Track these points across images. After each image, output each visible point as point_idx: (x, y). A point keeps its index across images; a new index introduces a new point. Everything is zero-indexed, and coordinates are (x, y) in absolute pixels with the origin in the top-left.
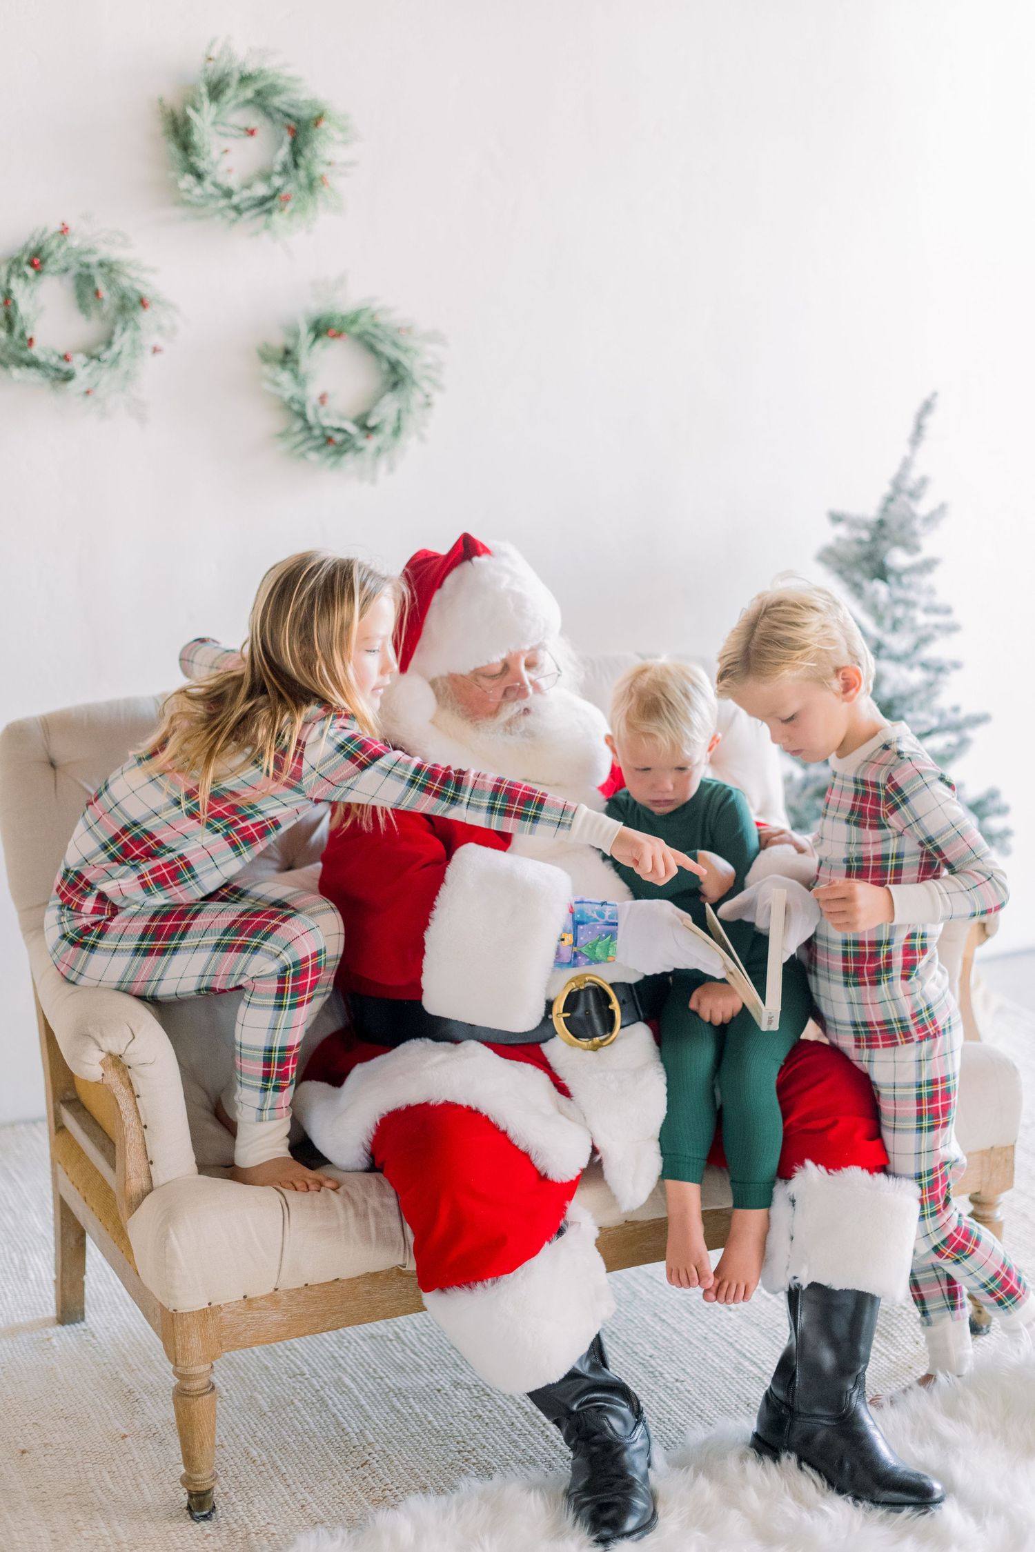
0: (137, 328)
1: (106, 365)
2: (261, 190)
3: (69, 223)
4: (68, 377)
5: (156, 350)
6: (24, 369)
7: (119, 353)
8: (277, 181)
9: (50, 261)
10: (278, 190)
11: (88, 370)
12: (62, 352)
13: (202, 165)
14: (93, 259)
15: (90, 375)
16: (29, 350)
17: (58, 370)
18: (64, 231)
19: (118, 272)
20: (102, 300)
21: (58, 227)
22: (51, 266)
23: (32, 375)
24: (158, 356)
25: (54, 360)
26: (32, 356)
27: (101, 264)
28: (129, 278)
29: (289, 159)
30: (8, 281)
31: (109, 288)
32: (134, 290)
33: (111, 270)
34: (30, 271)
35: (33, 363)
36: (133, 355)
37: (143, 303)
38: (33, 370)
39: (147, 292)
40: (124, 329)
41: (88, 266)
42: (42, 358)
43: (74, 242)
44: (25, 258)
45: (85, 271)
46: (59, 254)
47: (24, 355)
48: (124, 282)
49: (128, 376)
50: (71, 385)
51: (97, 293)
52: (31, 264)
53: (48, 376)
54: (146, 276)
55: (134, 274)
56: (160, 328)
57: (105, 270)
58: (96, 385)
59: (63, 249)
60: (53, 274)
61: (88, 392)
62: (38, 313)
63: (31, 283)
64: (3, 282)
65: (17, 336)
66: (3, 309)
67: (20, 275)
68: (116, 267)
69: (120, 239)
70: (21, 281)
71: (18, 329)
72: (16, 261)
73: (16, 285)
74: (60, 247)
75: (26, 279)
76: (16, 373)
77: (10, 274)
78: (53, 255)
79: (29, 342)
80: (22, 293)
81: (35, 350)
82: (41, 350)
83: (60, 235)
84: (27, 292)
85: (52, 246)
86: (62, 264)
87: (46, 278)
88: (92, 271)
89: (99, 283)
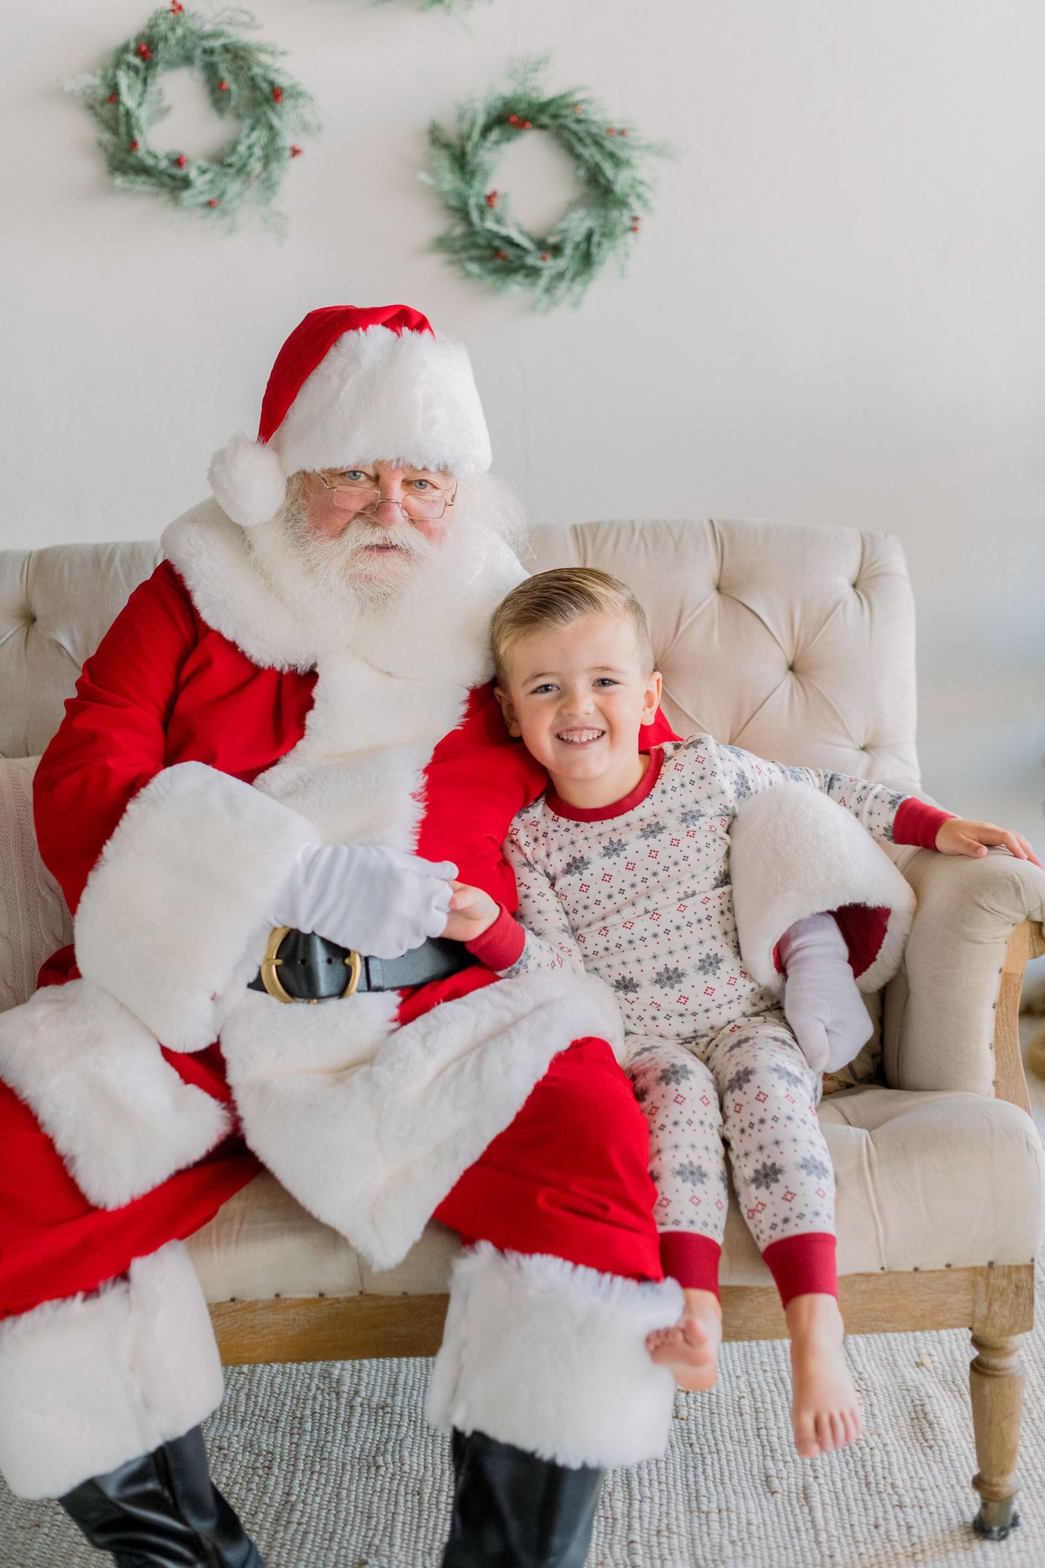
0: (271, 127)
1: (232, 171)
4: (186, 183)
5: (295, 152)
6: (132, 177)
7: (250, 156)
9: (161, 45)
11: (208, 177)
12: (175, 157)
14: (217, 43)
15: (212, 182)
16: (135, 154)
17: (172, 177)
18: (178, 8)
19: (244, 58)
20: (229, 91)
21: (168, 6)
22: (163, 53)
23: (141, 184)
24: (298, 159)
25: (164, 164)
26: (141, 161)
27: (226, 48)
28: (259, 64)
30: (115, 76)
31: (236, 79)
32: (265, 79)
33: (236, 57)
34: (136, 61)
35: (143, 170)
36: (267, 160)
37: (276, 94)
38: (142, 178)
39: (282, 81)
40: (253, 129)
41: (210, 52)
42: (150, 162)
43: (195, 25)
44: (133, 46)
45: (208, 59)
46: (172, 41)
47: (132, 160)
48: (257, 71)
49: (269, 186)
50: (186, 194)
51: (221, 83)
52: (139, 53)
53: (162, 185)
54: (278, 63)
55: (264, 58)
56: (305, 127)
57: (229, 57)
58: (222, 194)
59: (179, 31)
60: (171, 65)
61: (210, 204)
62: (163, 112)
63: (142, 75)
64: (110, 74)
65: (124, 137)
66: (108, 106)
67: (130, 66)
68: (242, 53)
69: (245, 18)
70: (132, 74)
71: (123, 129)
72: (125, 49)
73: (124, 79)
74: (173, 29)
75: (136, 70)
76: (119, 181)
77: (117, 64)
78: (166, 39)
79: (133, 144)
80: (129, 87)
81: (141, 152)
82: (149, 153)
83: (171, 15)
84: (139, 86)
85: (163, 27)
86: (176, 50)
87: (160, 68)
88: (215, 58)
89: (224, 72)
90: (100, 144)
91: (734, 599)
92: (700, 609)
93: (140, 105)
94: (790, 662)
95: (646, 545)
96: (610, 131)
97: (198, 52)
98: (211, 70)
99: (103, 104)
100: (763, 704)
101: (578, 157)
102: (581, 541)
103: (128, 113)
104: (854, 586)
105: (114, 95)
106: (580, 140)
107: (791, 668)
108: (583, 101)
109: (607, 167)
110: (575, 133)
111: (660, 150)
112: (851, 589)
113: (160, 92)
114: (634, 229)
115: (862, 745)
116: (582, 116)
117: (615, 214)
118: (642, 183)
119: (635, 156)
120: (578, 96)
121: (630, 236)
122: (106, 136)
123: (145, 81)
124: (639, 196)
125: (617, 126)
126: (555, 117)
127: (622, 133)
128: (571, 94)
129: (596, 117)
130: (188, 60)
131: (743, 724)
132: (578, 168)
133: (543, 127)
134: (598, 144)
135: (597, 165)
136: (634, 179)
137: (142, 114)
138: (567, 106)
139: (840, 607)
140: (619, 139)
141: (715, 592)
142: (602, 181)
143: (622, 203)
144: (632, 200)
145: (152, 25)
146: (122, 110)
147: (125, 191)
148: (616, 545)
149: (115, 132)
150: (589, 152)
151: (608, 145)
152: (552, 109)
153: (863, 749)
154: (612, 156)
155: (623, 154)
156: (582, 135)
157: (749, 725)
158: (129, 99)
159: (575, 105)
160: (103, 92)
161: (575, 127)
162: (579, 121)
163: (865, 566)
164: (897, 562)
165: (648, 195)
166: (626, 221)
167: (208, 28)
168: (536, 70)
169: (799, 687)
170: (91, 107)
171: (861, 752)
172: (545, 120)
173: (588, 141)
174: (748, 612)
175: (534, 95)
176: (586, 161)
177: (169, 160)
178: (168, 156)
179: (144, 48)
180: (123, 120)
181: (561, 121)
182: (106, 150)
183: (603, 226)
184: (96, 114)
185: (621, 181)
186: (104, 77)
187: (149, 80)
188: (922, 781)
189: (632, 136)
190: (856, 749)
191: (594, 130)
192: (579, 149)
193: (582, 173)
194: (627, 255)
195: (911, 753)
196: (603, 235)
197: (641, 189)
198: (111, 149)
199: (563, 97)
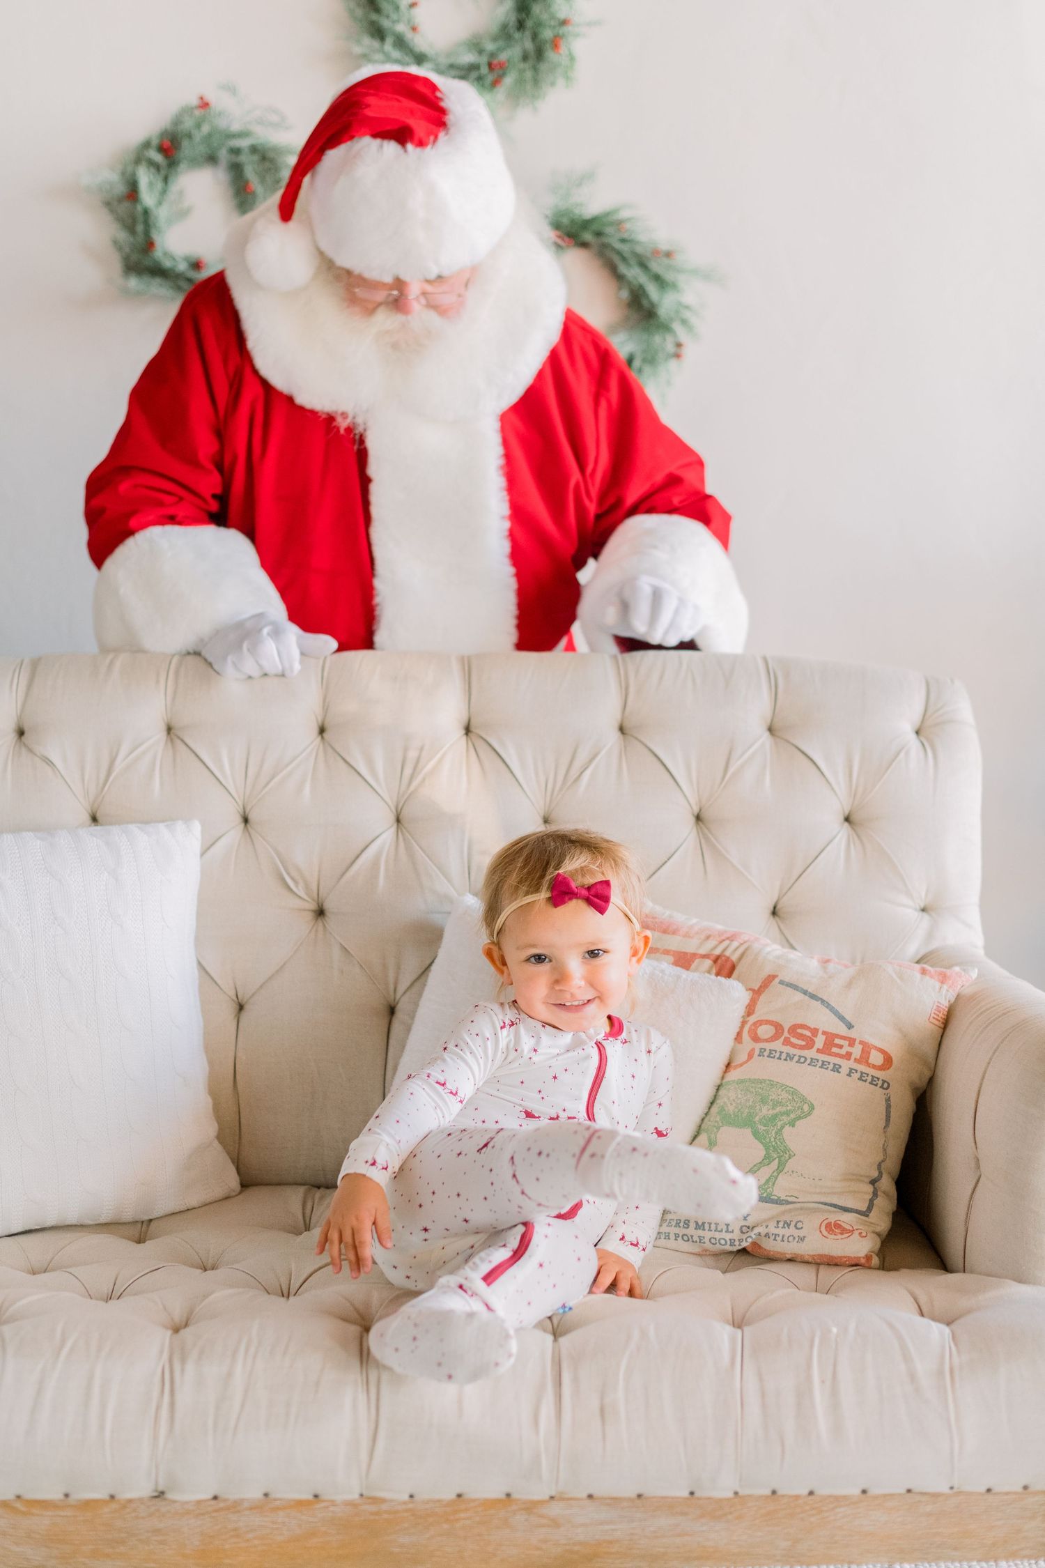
2: (468, 58)
3: (211, 97)
6: (146, 278)
8: (490, 47)
9: (185, 143)
10: (492, 55)
12: (193, 259)
13: (385, 23)
14: (244, 143)
16: (151, 254)
17: (189, 280)
18: (204, 105)
19: (272, 161)
20: (253, 194)
21: (195, 101)
22: (186, 149)
23: (157, 286)
25: (182, 267)
26: (157, 262)
27: (254, 149)
29: (513, 19)
30: (134, 173)
31: (263, 180)
33: (264, 158)
34: (158, 157)
35: (159, 272)
38: (158, 280)
41: (236, 151)
42: (167, 264)
43: (222, 124)
44: (155, 142)
45: (234, 158)
46: (198, 137)
47: (147, 262)
51: (246, 184)
52: (161, 149)
53: (179, 288)
57: (255, 158)
59: (205, 130)
60: (195, 163)
62: (183, 214)
63: (163, 172)
64: (130, 169)
65: (140, 238)
66: (127, 205)
67: (152, 164)
68: (271, 155)
69: (274, 118)
70: (152, 170)
71: (140, 228)
72: (147, 145)
73: (145, 178)
74: (198, 126)
75: (157, 167)
76: (133, 282)
77: (138, 161)
78: (190, 136)
79: (149, 245)
80: (151, 184)
81: (158, 253)
82: (165, 254)
83: (197, 113)
84: (159, 185)
85: (188, 124)
86: (202, 149)
87: (183, 166)
88: (244, 158)
89: (250, 173)
90: (115, 242)
91: (788, 741)
92: (751, 751)
93: (160, 203)
94: (847, 813)
95: (694, 681)
96: (656, 252)
97: (223, 154)
98: (236, 170)
99: (120, 200)
100: (817, 857)
101: (619, 277)
102: (622, 672)
103: (146, 212)
104: (917, 733)
105: (132, 193)
106: (624, 259)
107: (847, 819)
108: (629, 220)
109: (652, 291)
110: (619, 253)
111: (707, 275)
112: (914, 736)
113: (181, 193)
114: (677, 356)
115: (922, 906)
116: (625, 236)
117: (657, 339)
118: (687, 307)
119: (681, 280)
120: (624, 214)
121: (673, 363)
122: (122, 236)
123: (166, 180)
124: (684, 322)
125: (664, 247)
126: (599, 234)
127: (668, 255)
128: (616, 211)
129: (642, 237)
130: (212, 159)
131: (795, 878)
132: (620, 289)
133: (584, 245)
134: (643, 265)
135: (641, 287)
136: (680, 304)
137: (162, 214)
138: (612, 224)
139: (902, 755)
140: (665, 261)
141: (767, 734)
142: (645, 303)
143: (666, 328)
144: (677, 326)
145: (177, 121)
146: (139, 208)
147: (138, 294)
148: (661, 678)
149: (131, 229)
150: (633, 273)
151: (655, 266)
152: (595, 227)
153: (923, 910)
154: (657, 278)
155: (669, 276)
156: (626, 255)
157: (801, 879)
158: (148, 198)
159: (619, 223)
160: (121, 189)
161: (618, 246)
162: (623, 241)
163: (929, 713)
164: (963, 709)
165: (694, 320)
166: (670, 347)
167: (236, 127)
168: (580, 185)
169: (856, 838)
170: (108, 204)
171: (921, 913)
172: (587, 236)
173: (633, 262)
174: (803, 757)
175: (577, 211)
176: (629, 283)
177: (188, 262)
178: (186, 259)
179: (167, 143)
180: (140, 218)
181: (605, 240)
182: (120, 249)
183: (644, 351)
184: (112, 211)
185: (665, 304)
186: (123, 174)
187: (171, 179)
188: (986, 948)
189: (679, 259)
190: (916, 910)
191: (639, 249)
192: (623, 269)
193: (625, 294)
194: (669, 383)
195: (973, 915)
196: (644, 360)
197: (687, 315)
198: (127, 250)
199: (607, 214)
